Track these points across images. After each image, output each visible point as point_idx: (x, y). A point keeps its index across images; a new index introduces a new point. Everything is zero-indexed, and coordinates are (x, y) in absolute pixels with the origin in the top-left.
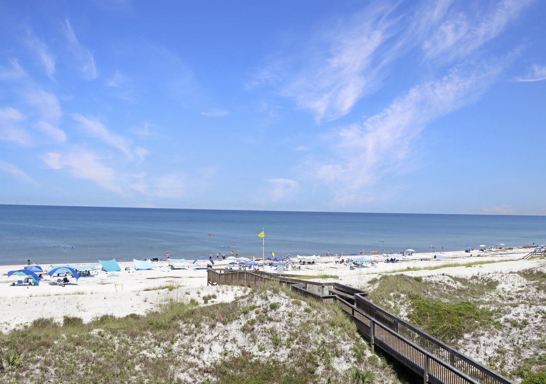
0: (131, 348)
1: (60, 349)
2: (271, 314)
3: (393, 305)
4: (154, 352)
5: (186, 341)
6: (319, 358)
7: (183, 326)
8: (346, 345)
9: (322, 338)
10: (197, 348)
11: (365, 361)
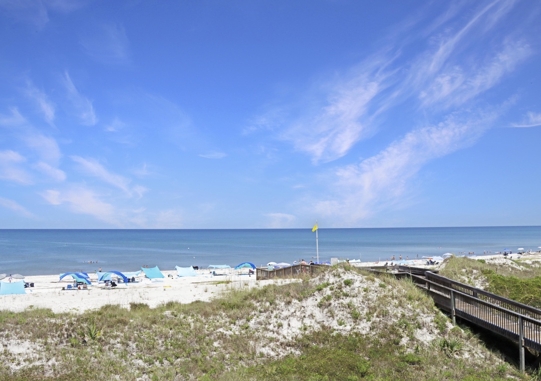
0: (206, 326)
1: (137, 326)
2: (346, 290)
3: (467, 280)
4: (231, 330)
5: (262, 318)
6: (401, 330)
7: (256, 304)
8: (426, 317)
9: (401, 311)
10: (276, 324)
11: (448, 332)
